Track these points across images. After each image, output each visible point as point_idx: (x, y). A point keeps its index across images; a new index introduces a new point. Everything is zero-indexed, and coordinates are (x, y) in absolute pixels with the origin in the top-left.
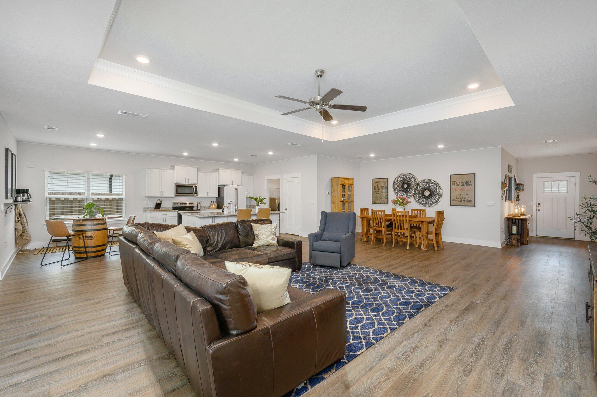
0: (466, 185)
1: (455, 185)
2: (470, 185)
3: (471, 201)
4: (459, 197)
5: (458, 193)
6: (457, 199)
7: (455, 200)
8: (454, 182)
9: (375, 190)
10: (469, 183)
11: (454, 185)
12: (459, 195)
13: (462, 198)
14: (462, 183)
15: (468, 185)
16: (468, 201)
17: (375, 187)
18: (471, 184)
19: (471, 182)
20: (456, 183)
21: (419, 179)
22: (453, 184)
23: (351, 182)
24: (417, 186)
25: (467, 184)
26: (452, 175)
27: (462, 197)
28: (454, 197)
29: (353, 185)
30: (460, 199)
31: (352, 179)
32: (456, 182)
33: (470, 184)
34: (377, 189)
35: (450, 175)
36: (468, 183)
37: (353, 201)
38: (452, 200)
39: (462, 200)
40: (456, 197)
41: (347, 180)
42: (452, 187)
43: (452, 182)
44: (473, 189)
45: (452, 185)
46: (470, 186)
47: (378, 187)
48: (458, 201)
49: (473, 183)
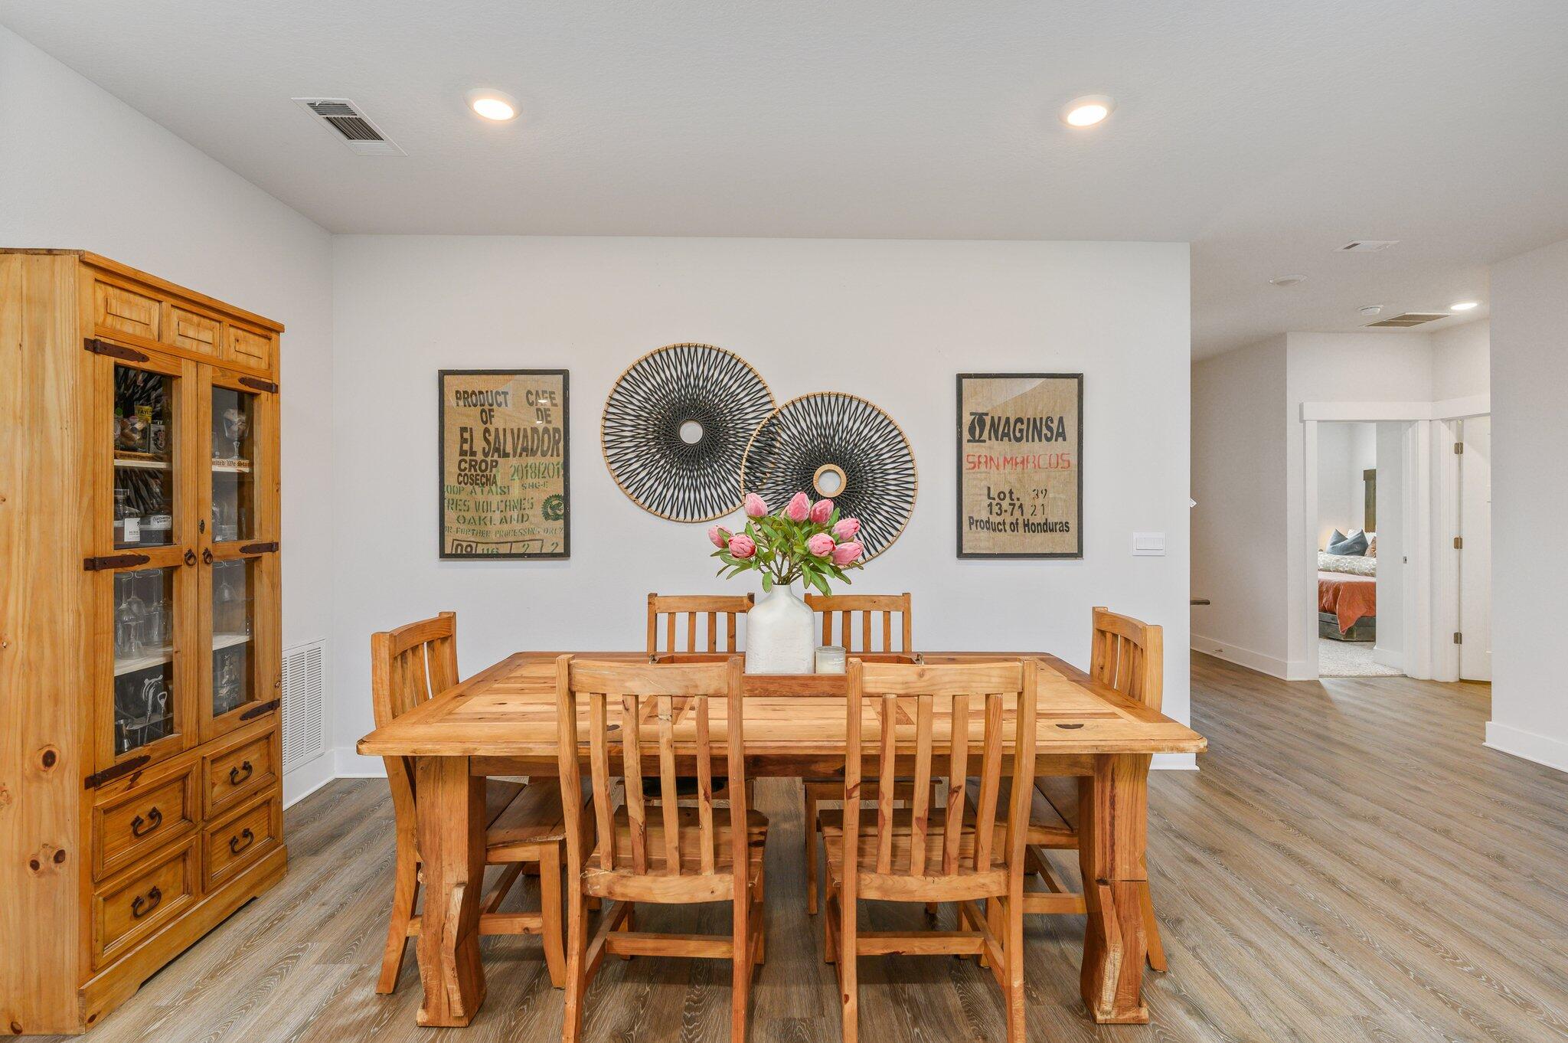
0: (1040, 440)
1: (986, 432)
2: (1060, 439)
3: (1065, 527)
4: (1005, 504)
5: (1001, 479)
6: (994, 519)
7: (988, 525)
8: (980, 419)
9: (463, 453)
10: (1054, 426)
11: (980, 436)
12: (1001, 495)
13: (1017, 512)
14: (1019, 426)
15: (1048, 439)
16: (1047, 527)
17: (463, 430)
18: (1062, 435)
19: (1061, 420)
20: (988, 426)
21: (782, 395)
22: (972, 430)
23: (248, 352)
24: (768, 435)
25: (1045, 431)
26: (969, 376)
27: (1021, 506)
28: (978, 507)
29: (273, 389)
30: (1009, 519)
31: (269, 330)
32: (988, 420)
33: (1059, 435)
34: (479, 445)
35: (960, 377)
36: (1049, 429)
37: (273, 547)
38: (971, 524)
39: (1020, 522)
40: (990, 505)
41: (199, 325)
42: (967, 448)
43: (967, 419)
44: (1074, 461)
45: (966, 435)
46: (1058, 446)
47: (487, 431)
48: (1000, 531)
49: (1071, 429)
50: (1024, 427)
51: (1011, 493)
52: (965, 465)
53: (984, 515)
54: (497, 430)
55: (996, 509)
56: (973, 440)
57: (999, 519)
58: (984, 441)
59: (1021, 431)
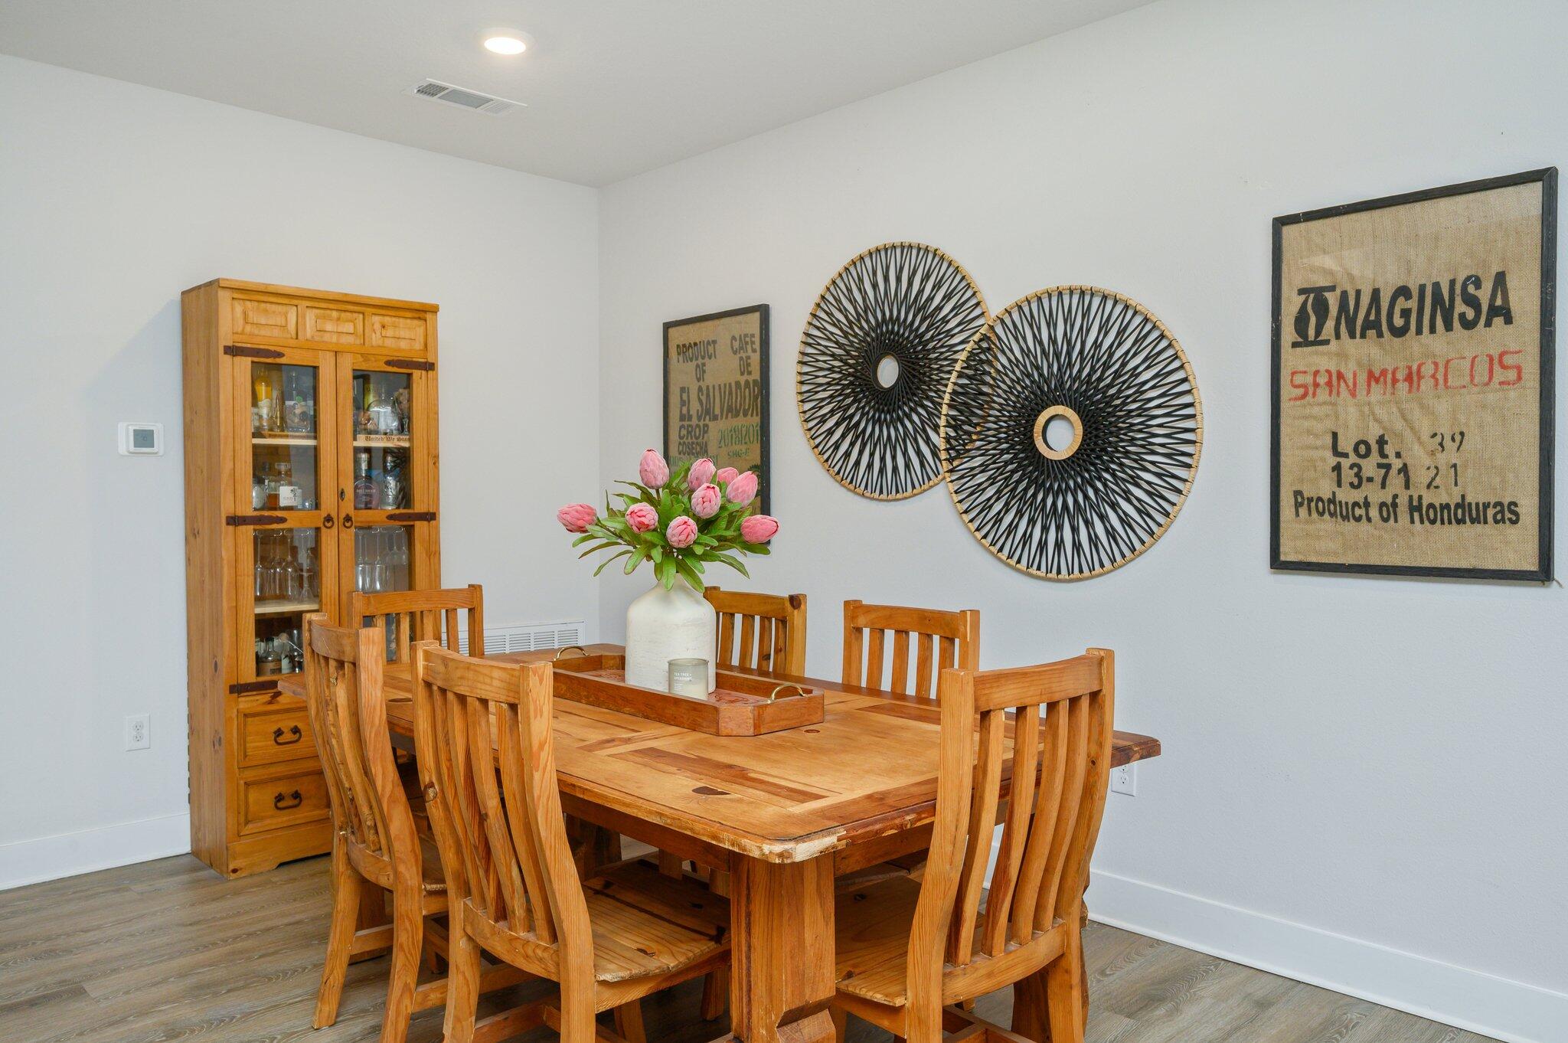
0: (1449, 327)
1: (1330, 325)
2: (1498, 321)
3: (1507, 514)
4: (1369, 467)
6: (1346, 495)
7: (1329, 507)
8: (1316, 297)
9: (682, 418)
10: (1484, 295)
11: (1318, 332)
12: (1362, 448)
13: (1396, 482)
14: (1401, 303)
15: (1468, 325)
16: (1465, 513)
17: (682, 390)
18: (1502, 311)
19: (1500, 279)
20: (1334, 310)
21: (997, 298)
22: (1301, 321)
23: (403, 339)
25: (1460, 307)
26: (1296, 219)
27: (1404, 470)
28: (1311, 471)
29: (429, 367)
30: (1376, 495)
31: (423, 313)
32: (1333, 299)
33: (1494, 311)
34: (695, 407)
35: (1279, 224)
36: (1472, 302)
37: (430, 517)
38: (1298, 505)
39: (1403, 501)
40: (1337, 468)
41: (338, 319)
42: (1291, 358)
43: (1292, 304)
44: (1533, 365)
45: (1289, 334)
46: (1494, 337)
47: (700, 389)
48: (1358, 519)
49: (1524, 297)
50: (1413, 304)
51: (1382, 442)
52: (1287, 391)
53: (1325, 488)
54: (708, 387)
55: (1348, 475)
56: (1303, 342)
57: (1357, 496)
58: (1327, 342)
59: (1405, 313)
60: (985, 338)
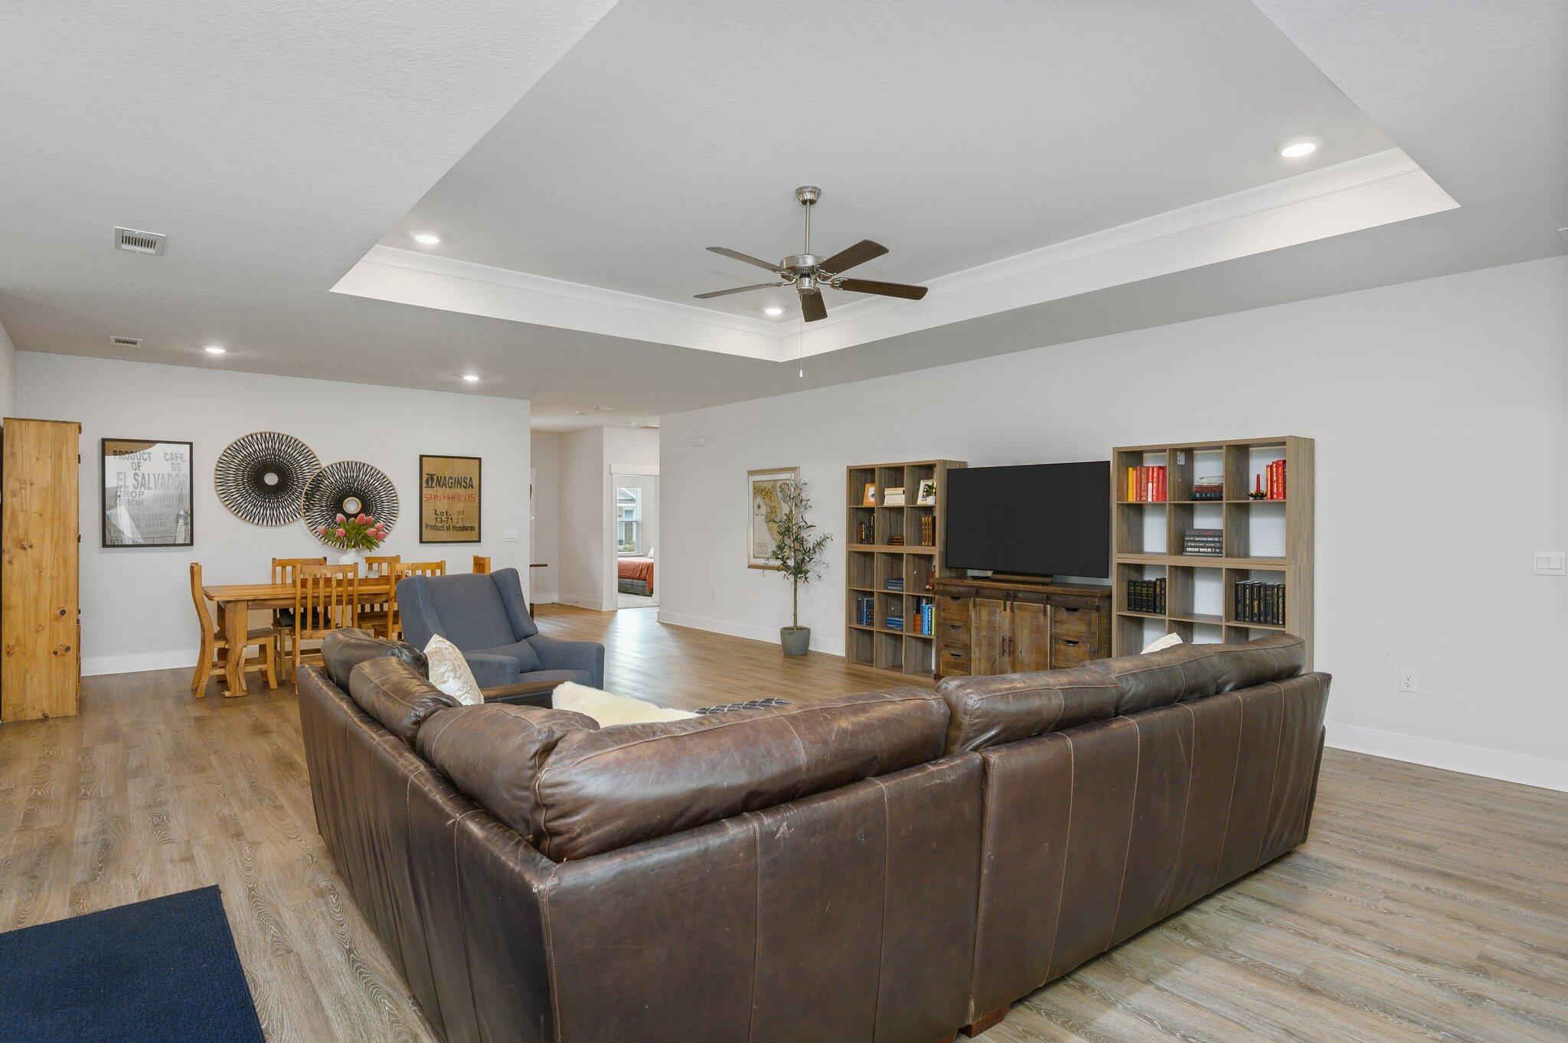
0: (461, 488)
1: (434, 483)
2: (470, 488)
3: (472, 528)
4: (444, 518)
5: (442, 506)
6: (439, 525)
7: (435, 528)
8: (431, 476)
10: (468, 481)
11: (432, 484)
12: (442, 514)
13: (450, 522)
14: (450, 481)
15: (465, 488)
16: (463, 528)
17: (119, 473)
18: (471, 485)
19: (471, 479)
20: (435, 480)
21: (325, 461)
22: (427, 482)
24: (317, 481)
25: (463, 483)
26: (426, 456)
27: (451, 519)
28: (429, 519)
30: (446, 525)
32: (435, 477)
34: (131, 482)
35: (422, 457)
36: (465, 482)
38: (427, 527)
39: (451, 526)
40: (436, 518)
42: (425, 490)
43: (425, 478)
44: (477, 498)
45: (424, 484)
46: (469, 491)
47: (136, 474)
48: (441, 530)
49: (475, 483)
50: (453, 481)
51: (447, 512)
52: (424, 499)
53: (433, 523)
54: (143, 474)
55: (439, 520)
56: (428, 487)
57: (441, 525)
58: (433, 488)
59: (452, 483)
60: (321, 472)
